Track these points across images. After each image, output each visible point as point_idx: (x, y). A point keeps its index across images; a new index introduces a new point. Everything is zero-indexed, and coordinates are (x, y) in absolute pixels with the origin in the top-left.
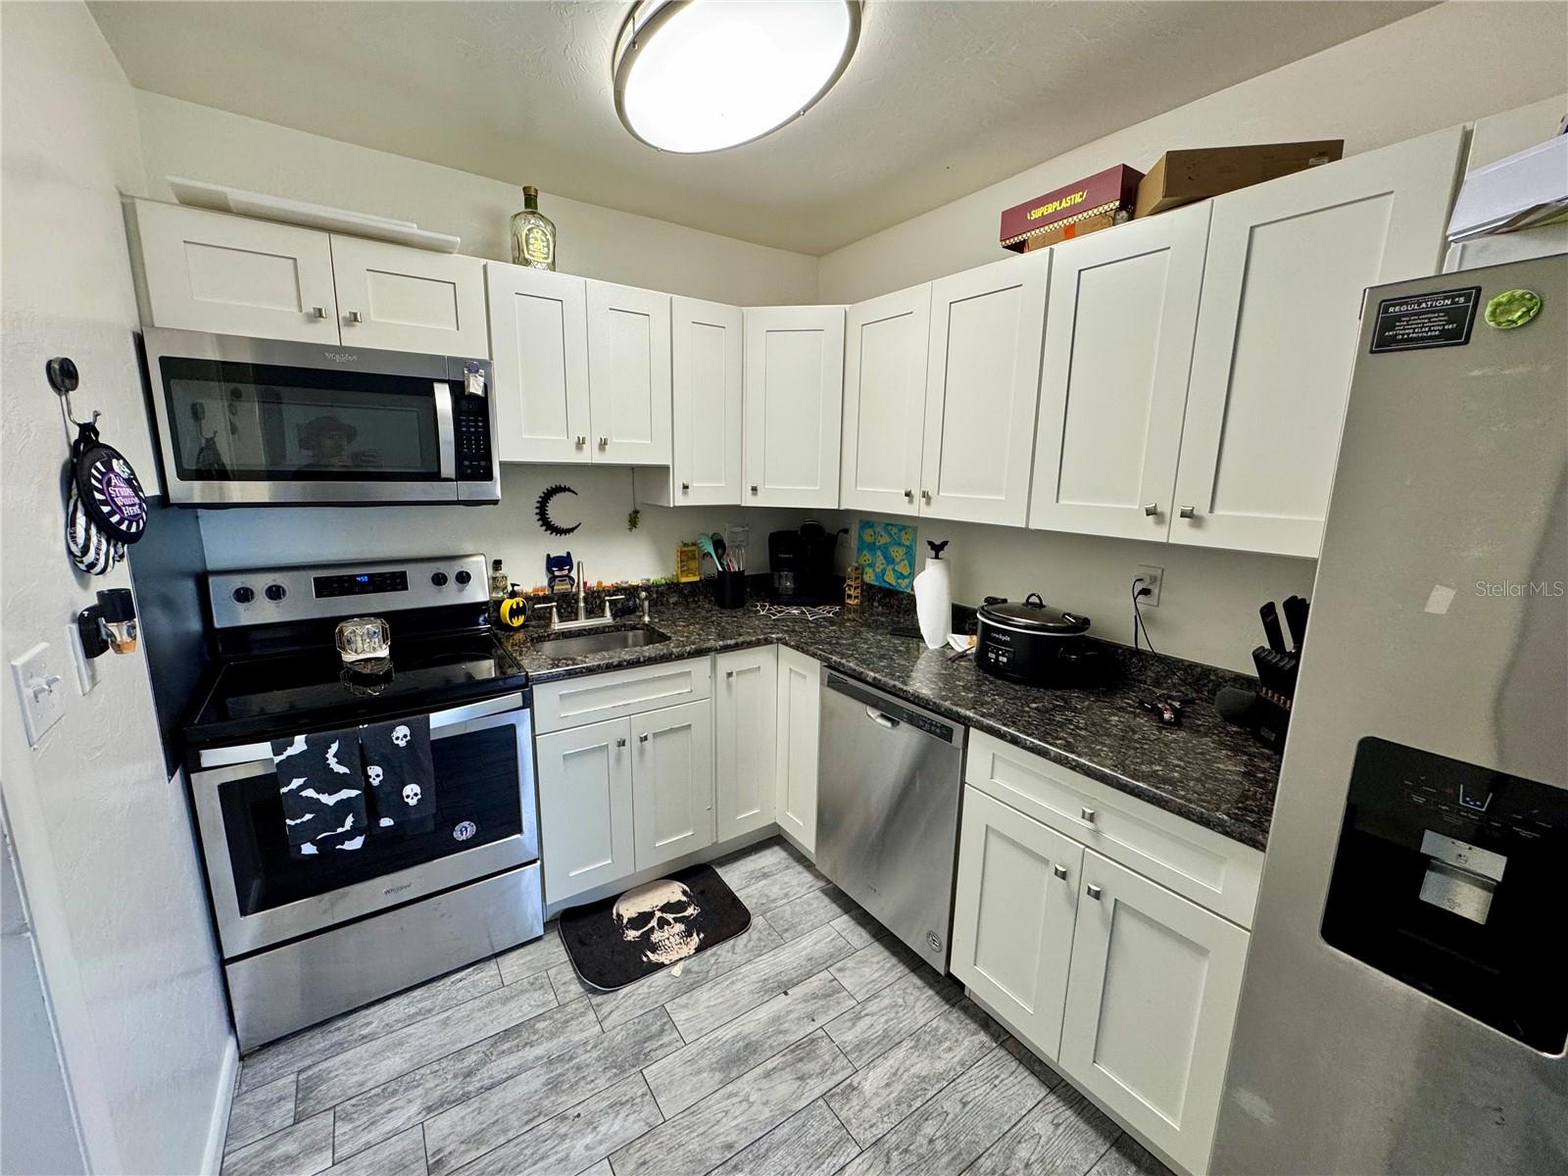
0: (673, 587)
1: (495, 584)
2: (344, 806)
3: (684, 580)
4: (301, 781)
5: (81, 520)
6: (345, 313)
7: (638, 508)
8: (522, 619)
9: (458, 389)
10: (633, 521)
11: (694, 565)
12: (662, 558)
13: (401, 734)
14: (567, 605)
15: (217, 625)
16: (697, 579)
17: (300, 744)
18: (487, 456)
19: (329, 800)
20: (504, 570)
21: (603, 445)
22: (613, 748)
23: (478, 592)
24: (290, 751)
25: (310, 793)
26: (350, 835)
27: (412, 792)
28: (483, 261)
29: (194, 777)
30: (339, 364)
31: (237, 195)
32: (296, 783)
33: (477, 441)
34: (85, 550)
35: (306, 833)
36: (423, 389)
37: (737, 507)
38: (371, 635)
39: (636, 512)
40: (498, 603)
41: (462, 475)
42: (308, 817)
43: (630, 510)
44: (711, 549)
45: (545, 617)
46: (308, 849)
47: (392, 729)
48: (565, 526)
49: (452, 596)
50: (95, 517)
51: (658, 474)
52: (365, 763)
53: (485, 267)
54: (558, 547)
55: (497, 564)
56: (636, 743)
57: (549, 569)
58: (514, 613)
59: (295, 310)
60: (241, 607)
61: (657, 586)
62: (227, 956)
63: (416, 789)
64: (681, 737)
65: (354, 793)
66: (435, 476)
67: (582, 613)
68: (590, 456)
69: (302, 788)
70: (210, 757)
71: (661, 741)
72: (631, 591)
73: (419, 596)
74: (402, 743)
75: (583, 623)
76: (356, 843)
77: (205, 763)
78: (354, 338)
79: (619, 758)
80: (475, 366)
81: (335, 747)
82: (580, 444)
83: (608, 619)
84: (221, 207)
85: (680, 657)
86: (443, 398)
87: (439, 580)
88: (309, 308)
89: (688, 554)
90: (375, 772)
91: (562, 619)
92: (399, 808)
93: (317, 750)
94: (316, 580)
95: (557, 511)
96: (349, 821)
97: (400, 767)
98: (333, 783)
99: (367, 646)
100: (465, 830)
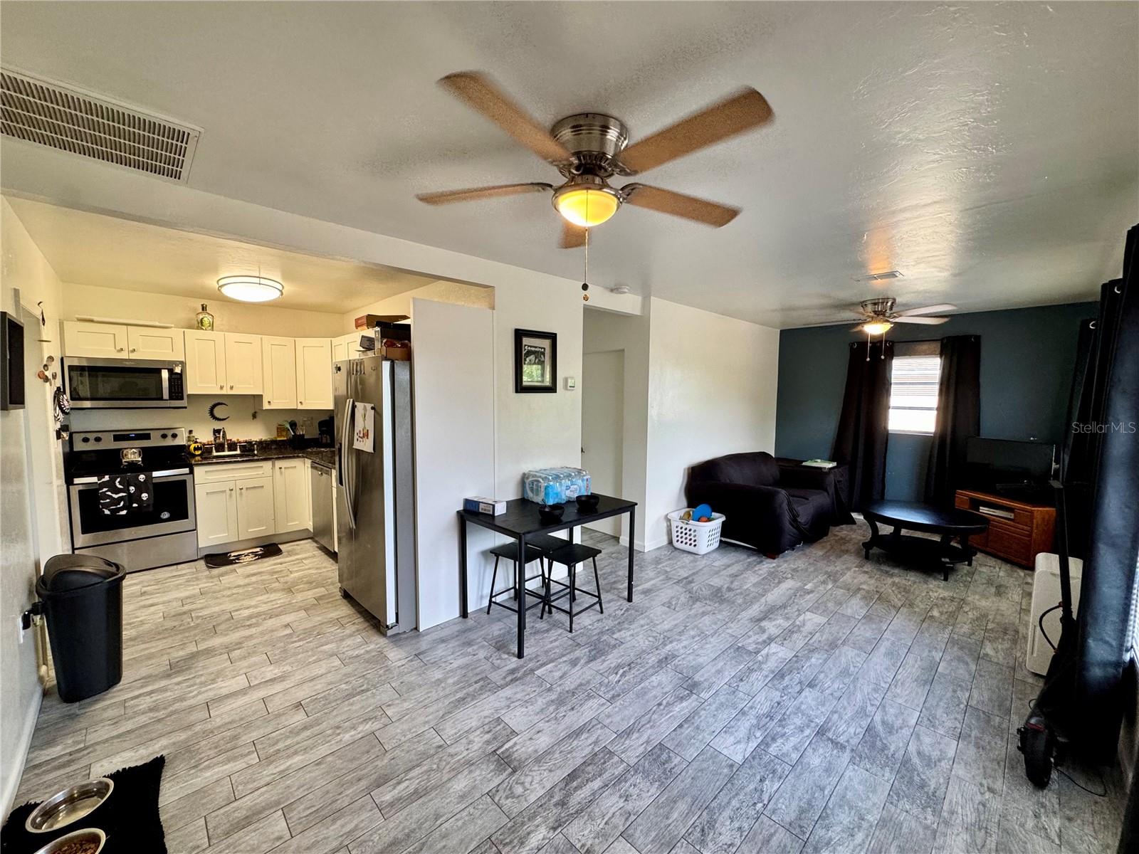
0: (273, 442)
1: (189, 439)
2: (121, 499)
3: (278, 439)
4: (106, 489)
5: (58, 408)
6: (131, 349)
7: (257, 411)
8: (199, 452)
9: (171, 371)
10: (254, 416)
11: (284, 433)
12: (268, 429)
13: (142, 477)
14: (220, 447)
15: (75, 450)
16: (285, 439)
17: (107, 478)
18: (182, 392)
19: (116, 496)
20: (193, 434)
21: (232, 388)
22: (228, 492)
23: (181, 441)
24: (103, 480)
25: (109, 493)
26: (122, 509)
27: (145, 496)
28: (183, 330)
29: (71, 487)
30: (128, 365)
31: (96, 319)
32: (105, 490)
33: (178, 388)
34: (58, 415)
35: (106, 506)
36: (158, 371)
37: (296, 409)
38: (134, 453)
39: (255, 412)
40: (189, 446)
41: (171, 398)
42: (108, 500)
43: (253, 411)
44: (288, 426)
45: (210, 451)
46: (107, 512)
47: (139, 475)
48: (221, 418)
49: (169, 442)
50: (61, 409)
51: (259, 398)
52: (129, 485)
53: (184, 332)
54: (218, 426)
55: (191, 432)
56: (238, 491)
57: (214, 434)
58: (195, 449)
59: (113, 349)
60: (84, 444)
61: (266, 441)
62: (76, 547)
63: (146, 495)
64: (259, 490)
65: (124, 494)
66: (161, 399)
67: (226, 449)
68: (226, 391)
69: (107, 491)
70: (77, 481)
71: (249, 491)
72: (250, 443)
73: (155, 442)
74: (142, 480)
75: (226, 453)
76: (124, 512)
77: (75, 483)
78: (133, 356)
79: (231, 496)
80: (176, 363)
81: (119, 480)
82: (222, 388)
83: (238, 452)
84: (92, 321)
85: (258, 460)
86: (165, 374)
87: (164, 436)
88: (118, 348)
89: (280, 429)
90: (132, 489)
91: (216, 452)
92: (139, 500)
93: (112, 481)
94: (114, 435)
95: (217, 412)
96: (122, 504)
97: (141, 487)
98: (117, 491)
99: (132, 456)
100: (165, 515)
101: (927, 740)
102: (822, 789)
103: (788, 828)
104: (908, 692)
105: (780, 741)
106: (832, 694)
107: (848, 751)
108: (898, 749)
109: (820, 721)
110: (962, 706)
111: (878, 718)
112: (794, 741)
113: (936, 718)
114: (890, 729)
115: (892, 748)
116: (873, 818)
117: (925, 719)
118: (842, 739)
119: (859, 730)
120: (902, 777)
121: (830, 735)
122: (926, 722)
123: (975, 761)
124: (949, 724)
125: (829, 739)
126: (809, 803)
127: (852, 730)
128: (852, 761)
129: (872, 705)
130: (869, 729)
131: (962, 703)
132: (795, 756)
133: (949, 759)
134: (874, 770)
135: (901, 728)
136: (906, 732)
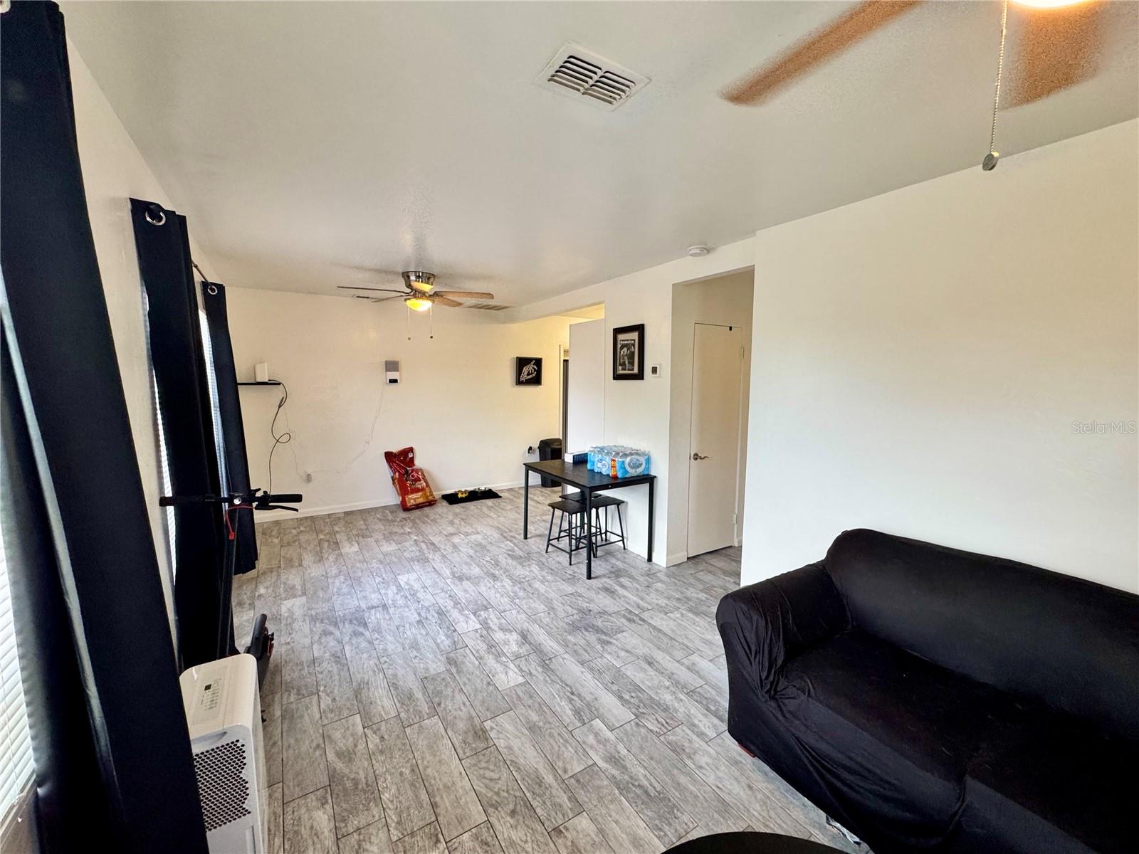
101: (332, 643)
102: (360, 591)
103: (360, 578)
104: (366, 667)
105: (395, 591)
106: (404, 626)
107: (365, 609)
108: (344, 627)
109: (391, 610)
110: (322, 688)
111: (367, 634)
112: (391, 595)
113: (335, 662)
114: (356, 634)
115: (347, 626)
116: (334, 598)
117: (341, 656)
118: (373, 611)
119: (370, 620)
120: (333, 617)
121: (380, 609)
122: (339, 654)
123: (300, 652)
124: (325, 665)
125: (378, 607)
126: (361, 586)
127: (373, 618)
128: (359, 607)
129: (377, 639)
130: (365, 625)
131: (322, 692)
132: (383, 592)
133: (315, 642)
134: (347, 611)
135: (350, 639)
136: (347, 639)
